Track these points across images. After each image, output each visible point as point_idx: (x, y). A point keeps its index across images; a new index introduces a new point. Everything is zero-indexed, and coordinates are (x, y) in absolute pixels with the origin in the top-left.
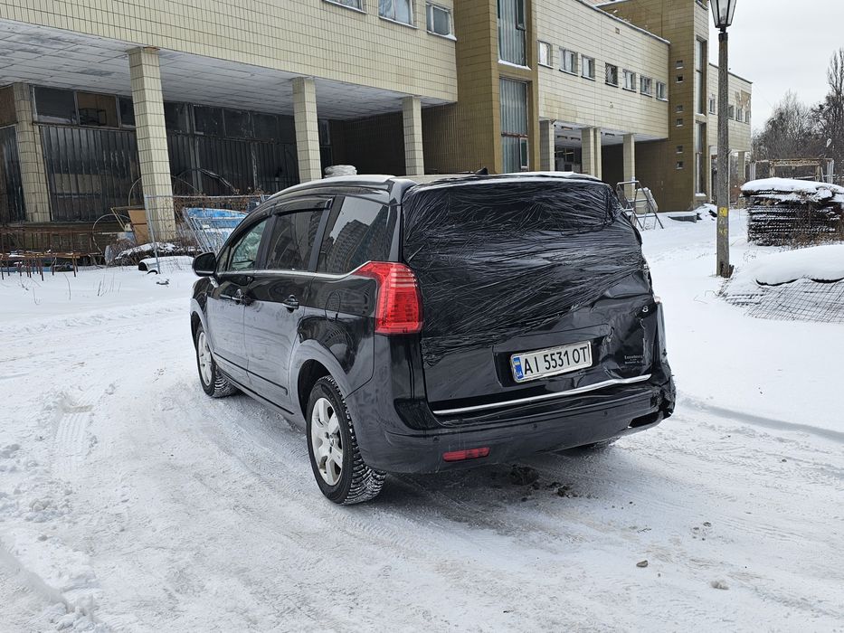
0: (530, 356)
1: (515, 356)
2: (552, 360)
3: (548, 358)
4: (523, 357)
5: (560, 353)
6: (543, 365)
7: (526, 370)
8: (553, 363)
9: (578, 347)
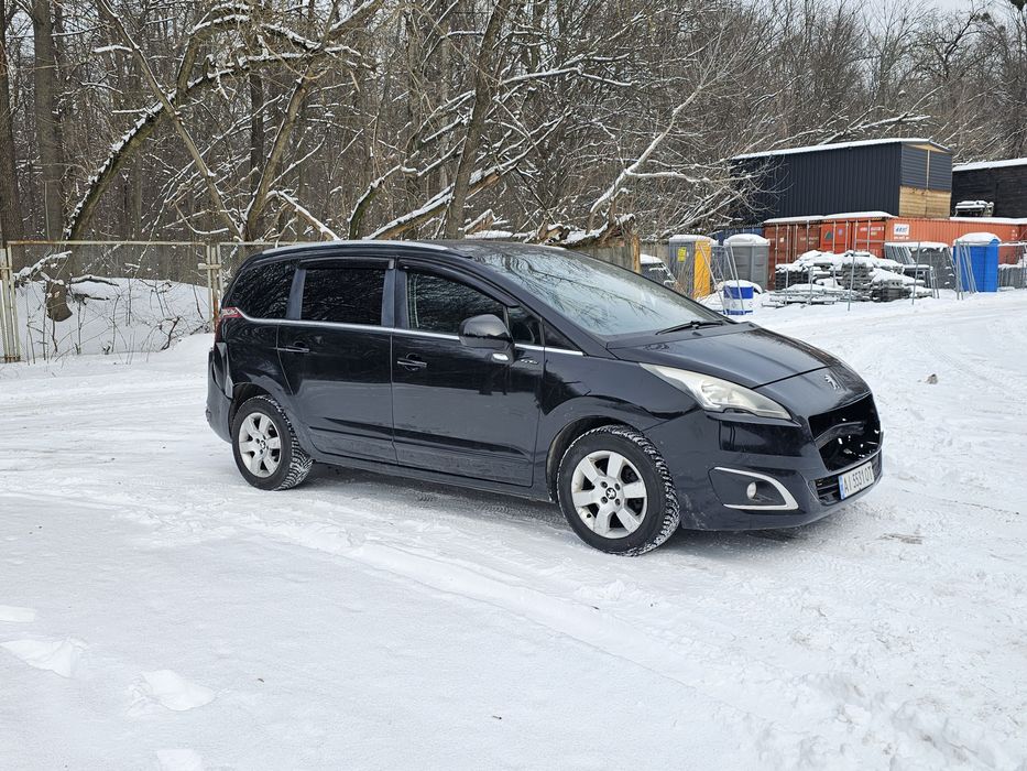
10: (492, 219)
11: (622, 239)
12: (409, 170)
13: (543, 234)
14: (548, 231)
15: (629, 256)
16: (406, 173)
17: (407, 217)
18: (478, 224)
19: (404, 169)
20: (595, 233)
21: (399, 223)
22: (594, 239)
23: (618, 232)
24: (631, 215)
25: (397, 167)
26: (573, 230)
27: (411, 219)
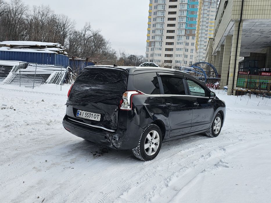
0: (82, 112)
1: (78, 110)
2: (88, 115)
3: (87, 114)
4: (80, 111)
5: (90, 114)
6: (84, 115)
7: (80, 114)
8: (87, 116)
9: (97, 114)
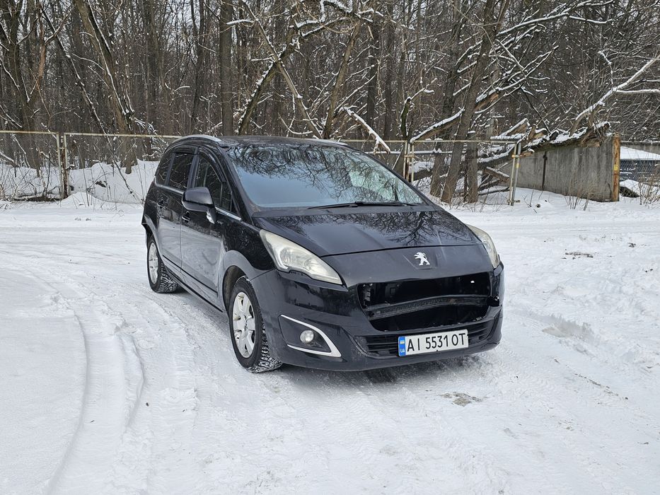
10: (527, 125)
11: (597, 141)
12: (429, 92)
13: (532, 135)
14: (535, 134)
15: (611, 154)
16: (427, 93)
17: (440, 124)
18: (517, 128)
19: (426, 91)
20: (577, 136)
21: (434, 127)
22: (575, 140)
23: (594, 135)
24: (606, 122)
25: (422, 90)
26: (561, 133)
27: (442, 125)
